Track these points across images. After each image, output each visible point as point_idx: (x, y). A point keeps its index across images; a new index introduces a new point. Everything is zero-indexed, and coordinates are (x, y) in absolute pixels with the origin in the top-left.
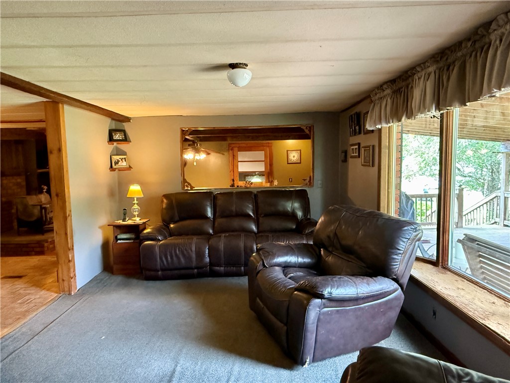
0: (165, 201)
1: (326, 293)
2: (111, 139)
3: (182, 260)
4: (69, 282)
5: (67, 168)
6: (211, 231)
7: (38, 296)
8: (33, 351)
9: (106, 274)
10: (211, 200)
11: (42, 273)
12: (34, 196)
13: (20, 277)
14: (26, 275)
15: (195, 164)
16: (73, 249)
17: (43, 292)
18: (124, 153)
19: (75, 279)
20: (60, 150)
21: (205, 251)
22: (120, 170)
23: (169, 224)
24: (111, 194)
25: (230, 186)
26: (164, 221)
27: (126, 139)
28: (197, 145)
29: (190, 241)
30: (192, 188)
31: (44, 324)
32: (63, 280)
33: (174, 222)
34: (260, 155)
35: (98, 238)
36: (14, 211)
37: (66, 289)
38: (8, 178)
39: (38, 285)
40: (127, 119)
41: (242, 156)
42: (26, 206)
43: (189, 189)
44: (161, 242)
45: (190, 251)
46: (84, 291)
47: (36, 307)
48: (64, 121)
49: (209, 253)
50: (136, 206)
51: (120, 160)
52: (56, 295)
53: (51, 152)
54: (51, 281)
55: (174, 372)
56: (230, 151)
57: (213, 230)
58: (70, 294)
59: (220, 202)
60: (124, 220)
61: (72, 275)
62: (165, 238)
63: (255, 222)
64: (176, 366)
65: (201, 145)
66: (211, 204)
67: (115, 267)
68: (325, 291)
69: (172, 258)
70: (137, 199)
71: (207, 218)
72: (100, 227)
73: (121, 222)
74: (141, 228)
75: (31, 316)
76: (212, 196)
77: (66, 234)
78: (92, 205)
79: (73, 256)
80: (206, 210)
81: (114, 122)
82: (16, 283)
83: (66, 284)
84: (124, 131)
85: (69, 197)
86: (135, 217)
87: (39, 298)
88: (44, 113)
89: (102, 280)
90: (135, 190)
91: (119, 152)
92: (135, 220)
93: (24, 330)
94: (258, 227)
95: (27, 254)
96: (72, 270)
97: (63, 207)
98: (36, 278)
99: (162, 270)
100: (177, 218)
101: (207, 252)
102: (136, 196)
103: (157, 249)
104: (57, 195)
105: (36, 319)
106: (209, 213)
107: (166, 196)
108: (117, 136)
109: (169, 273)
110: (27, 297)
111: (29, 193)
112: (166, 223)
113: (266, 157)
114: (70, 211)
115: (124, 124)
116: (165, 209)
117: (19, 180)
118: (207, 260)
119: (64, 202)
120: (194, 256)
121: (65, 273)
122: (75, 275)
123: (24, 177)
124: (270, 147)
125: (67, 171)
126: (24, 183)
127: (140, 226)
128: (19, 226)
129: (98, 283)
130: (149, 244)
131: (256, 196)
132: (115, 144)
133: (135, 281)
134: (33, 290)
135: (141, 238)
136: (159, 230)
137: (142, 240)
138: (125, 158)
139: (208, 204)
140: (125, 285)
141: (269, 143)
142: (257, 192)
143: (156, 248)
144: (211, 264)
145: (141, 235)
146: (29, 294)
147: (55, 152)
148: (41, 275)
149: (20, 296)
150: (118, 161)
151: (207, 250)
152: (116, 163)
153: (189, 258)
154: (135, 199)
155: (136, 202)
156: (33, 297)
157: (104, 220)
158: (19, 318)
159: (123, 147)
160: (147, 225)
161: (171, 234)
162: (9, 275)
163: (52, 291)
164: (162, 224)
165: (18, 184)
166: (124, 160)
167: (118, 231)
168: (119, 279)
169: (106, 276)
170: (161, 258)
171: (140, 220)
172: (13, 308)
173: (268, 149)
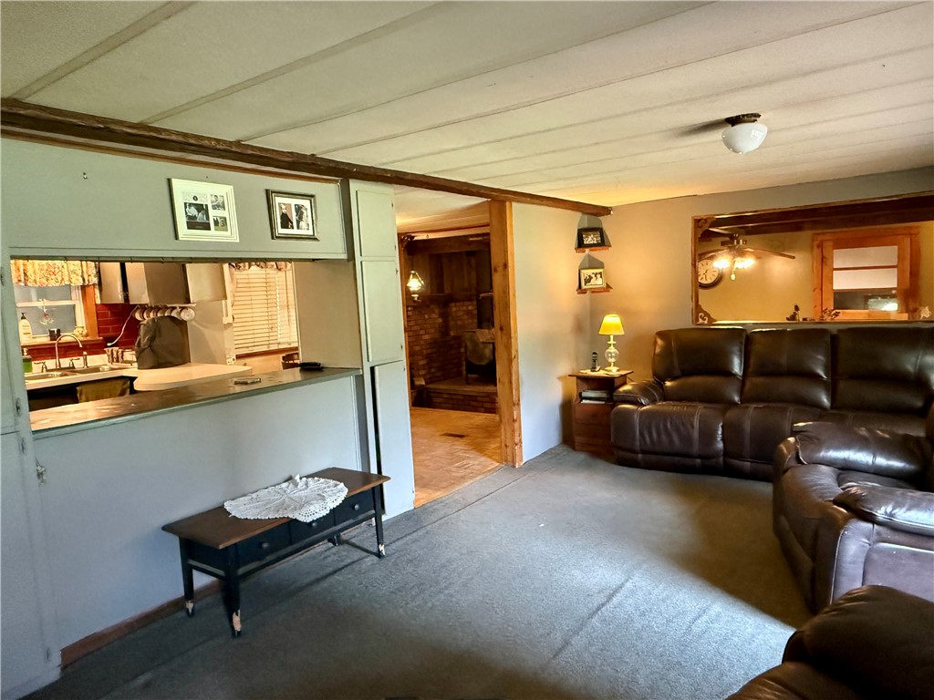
0: (660, 342)
1: (880, 513)
2: (581, 245)
3: (676, 439)
4: (513, 449)
5: (515, 291)
6: (737, 399)
7: (477, 463)
8: (463, 521)
9: (565, 447)
10: (741, 343)
11: (485, 435)
12: (486, 330)
13: (461, 436)
14: (468, 436)
15: (733, 277)
16: (518, 404)
17: (483, 459)
18: (601, 265)
19: (521, 446)
20: (506, 266)
21: (717, 430)
22: (594, 291)
23: (664, 381)
24: (579, 328)
25: (788, 319)
26: (655, 374)
27: (603, 243)
28: (738, 243)
29: (691, 410)
30: (711, 321)
31: (477, 495)
32: (506, 446)
33: (673, 378)
34: (888, 254)
35: (555, 393)
36: (462, 350)
37: (510, 458)
38: (458, 304)
39: (480, 448)
40: (606, 211)
41: (840, 258)
42: (476, 344)
43: (706, 322)
44: (645, 408)
45: (689, 426)
46: (533, 465)
47: (473, 475)
48: (511, 225)
49: (723, 434)
50: (612, 349)
51: (593, 276)
52: (497, 464)
53: (496, 270)
54: (493, 446)
55: (621, 587)
56: (815, 248)
57: (741, 397)
58: (514, 466)
59: (757, 348)
60: (593, 369)
61: (517, 440)
62: (653, 401)
63: (827, 389)
64: (627, 580)
65: (745, 242)
66: (740, 351)
67: (578, 439)
68: (880, 509)
69: (659, 434)
70: (615, 336)
71: (730, 374)
72: (560, 378)
73: (589, 372)
74: (617, 383)
75: (466, 484)
76: (744, 336)
77: (511, 382)
78: (548, 344)
79: (519, 415)
80: (730, 362)
81: (586, 217)
82: (456, 443)
83: (509, 450)
84: (600, 231)
85: (516, 332)
86: (610, 365)
87: (478, 465)
88: (488, 215)
89: (558, 454)
90: (612, 323)
91: (594, 264)
92: (610, 371)
93: (457, 497)
94: (833, 399)
95: (475, 409)
96: (517, 434)
97: (508, 347)
98: (478, 440)
99: (644, 452)
100: (677, 372)
101: (720, 432)
102: (613, 333)
103: (636, 418)
104: (501, 329)
105: (469, 488)
106: (737, 367)
107: (661, 334)
108: (589, 240)
109: (653, 458)
110: (465, 462)
111: (480, 326)
112: (660, 378)
113: (900, 257)
114: (517, 351)
115: (601, 218)
116: (658, 355)
117: (470, 308)
118: (720, 445)
119: (509, 337)
120: (696, 434)
121: (509, 435)
122: (520, 441)
123: (475, 303)
124: (914, 236)
125: (514, 295)
126: (475, 312)
127: (616, 380)
128: (469, 371)
129: (551, 458)
130: (627, 408)
131: (834, 338)
132: (587, 250)
133: (601, 464)
134: (472, 454)
135: (615, 398)
136: (645, 390)
137: (616, 402)
138: (600, 273)
139: (736, 349)
140: (587, 467)
141: (911, 228)
142: (840, 331)
143: (635, 416)
144: (726, 453)
145: (615, 394)
146: (468, 457)
147: (500, 269)
148: (486, 438)
149: (460, 459)
150: (591, 278)
151: (720, 429)
152: (588, 280)
153: (687, 439)
154: (612, 337)
155: (612, 342)
156: (472, 462)
157: (565, 367)
158: (454, 483)
159: (599, 254)
160: (628, 380)
161: (666, 396)
162: (450, 432)
163: (495, 460)
164: (652, 380)
165: (468, 313)
166: (598, 276)
167: (585, 386)
168: (581, 456)
169: (565, 450)
170: (642, 434)
171: (618, 371)
172: (449, 471)
173: (907, 241)
